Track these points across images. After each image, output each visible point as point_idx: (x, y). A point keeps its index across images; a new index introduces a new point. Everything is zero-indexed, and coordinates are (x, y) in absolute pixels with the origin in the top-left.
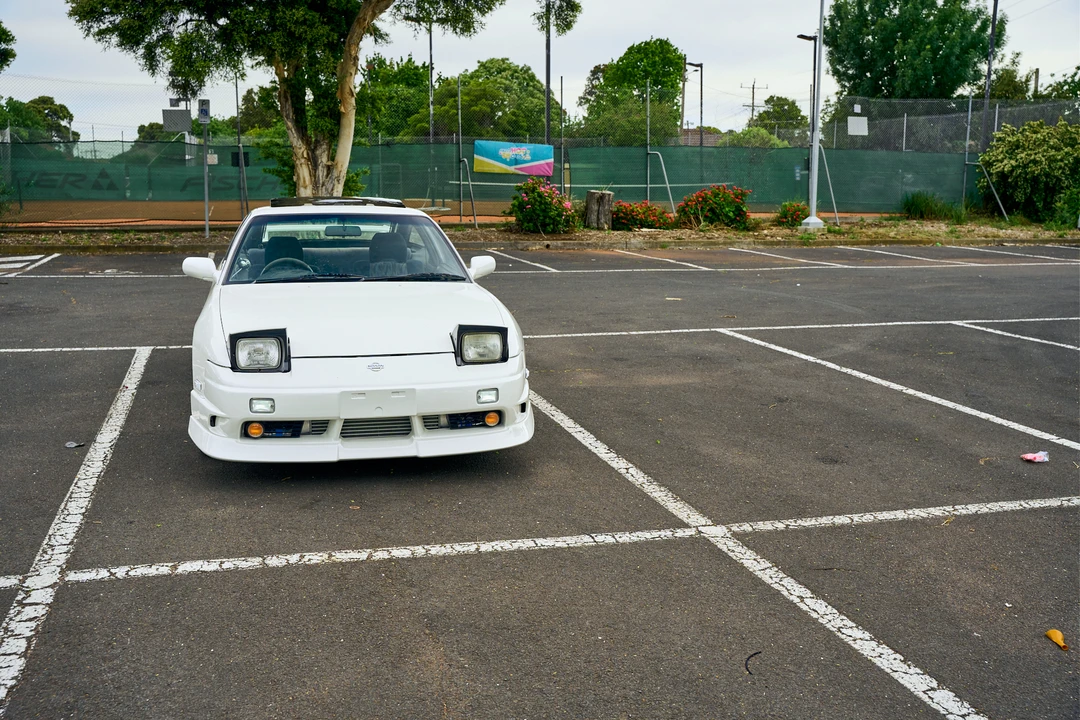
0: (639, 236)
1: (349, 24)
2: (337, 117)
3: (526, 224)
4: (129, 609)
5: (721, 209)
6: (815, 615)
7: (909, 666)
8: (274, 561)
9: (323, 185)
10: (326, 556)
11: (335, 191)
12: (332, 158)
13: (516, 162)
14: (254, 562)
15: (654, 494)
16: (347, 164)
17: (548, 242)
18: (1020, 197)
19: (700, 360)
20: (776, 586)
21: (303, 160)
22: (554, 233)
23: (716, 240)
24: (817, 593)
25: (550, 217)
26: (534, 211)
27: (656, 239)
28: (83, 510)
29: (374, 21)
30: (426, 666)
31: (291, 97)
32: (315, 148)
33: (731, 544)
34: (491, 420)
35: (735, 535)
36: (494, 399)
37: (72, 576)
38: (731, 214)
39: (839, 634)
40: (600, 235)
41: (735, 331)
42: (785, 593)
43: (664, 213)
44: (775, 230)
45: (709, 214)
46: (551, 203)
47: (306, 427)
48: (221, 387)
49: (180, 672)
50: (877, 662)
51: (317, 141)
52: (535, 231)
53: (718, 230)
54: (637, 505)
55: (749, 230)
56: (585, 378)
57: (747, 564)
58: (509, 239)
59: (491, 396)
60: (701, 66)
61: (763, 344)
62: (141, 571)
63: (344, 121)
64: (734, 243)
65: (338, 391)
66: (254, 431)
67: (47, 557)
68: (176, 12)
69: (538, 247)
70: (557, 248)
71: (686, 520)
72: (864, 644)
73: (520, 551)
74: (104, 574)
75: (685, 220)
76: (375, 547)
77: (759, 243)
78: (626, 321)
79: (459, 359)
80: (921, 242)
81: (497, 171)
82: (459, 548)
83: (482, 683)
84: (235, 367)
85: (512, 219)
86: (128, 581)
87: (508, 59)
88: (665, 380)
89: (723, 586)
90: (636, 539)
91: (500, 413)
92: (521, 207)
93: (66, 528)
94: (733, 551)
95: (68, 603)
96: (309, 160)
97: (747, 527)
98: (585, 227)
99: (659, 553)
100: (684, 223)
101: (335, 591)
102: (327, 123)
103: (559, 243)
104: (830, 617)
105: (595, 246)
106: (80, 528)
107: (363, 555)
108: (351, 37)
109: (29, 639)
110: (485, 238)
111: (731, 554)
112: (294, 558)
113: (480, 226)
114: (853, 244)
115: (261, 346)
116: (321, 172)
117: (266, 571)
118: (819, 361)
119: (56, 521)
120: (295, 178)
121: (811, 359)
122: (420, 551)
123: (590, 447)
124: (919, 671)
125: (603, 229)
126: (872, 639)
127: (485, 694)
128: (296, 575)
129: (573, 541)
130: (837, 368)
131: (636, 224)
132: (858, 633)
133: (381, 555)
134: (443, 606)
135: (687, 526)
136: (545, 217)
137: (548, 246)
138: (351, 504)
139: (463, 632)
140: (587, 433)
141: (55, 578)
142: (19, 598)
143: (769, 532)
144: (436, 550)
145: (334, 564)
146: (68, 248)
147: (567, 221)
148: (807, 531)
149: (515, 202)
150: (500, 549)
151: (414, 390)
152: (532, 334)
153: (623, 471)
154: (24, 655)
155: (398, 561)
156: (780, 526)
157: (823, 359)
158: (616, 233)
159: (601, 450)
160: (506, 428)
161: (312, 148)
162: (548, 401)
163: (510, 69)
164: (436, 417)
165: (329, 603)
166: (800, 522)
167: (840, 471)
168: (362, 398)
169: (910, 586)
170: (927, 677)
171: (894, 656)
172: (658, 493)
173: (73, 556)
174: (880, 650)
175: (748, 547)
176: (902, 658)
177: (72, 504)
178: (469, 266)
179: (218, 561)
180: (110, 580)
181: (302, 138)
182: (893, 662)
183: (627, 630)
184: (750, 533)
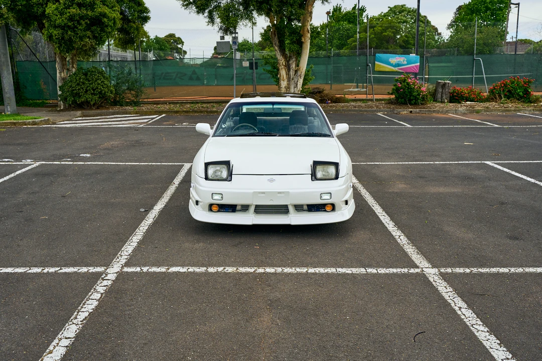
0: (463, 107)
2: (300, 44)
3: (400, 100)
4: (144, 285)
5: (515, 91)
6: (463, 317)
7: (501, 347)
8: (211, 270)
9: (293, 79)
10: (235, 269)
11: (298, 82)
12: (298, 65)
13: (398, 65)
14: (203, 269)
15: (408, 250)
16: (305, 68)
17: (412, 110)
19: (467, 179)
20: (450, 301)
21: (283, 67)
22: (415, 104)
23: (509, 109)
24: (470, 306)
25: (413, 96)
26: (404, 92)
28: (139, 240)
30: (261, 322)
31: (278, 34)
32: (289, 60)
33: (436, 278)
34: (328, 208)
36: (329, 198)
37: (126, 269)
38: (521, 94)
39: (471, 328)
40: (442, 105)
41: (495, 163)
42: (453, 305)
43: (480, 93)
45: (508, 94)
46: (414, 88)
47: (238, 208)
48: (200, 188)
49: (156, 314)
50: (484, 343)
51: (290, 57)
52: (405, 104)
53: (512, 103)
54: (396, 255)
55: (531, 103)
56: (400, 186)
57: (440, 288)
58: (390, 108)
59: (327, 197)
60: (518, 4)
61: (508, 171)
62: (154, 269)
63: (304, 46)
64: (521, 110)
65: (252, 191)
66: (215, 208)
67: (118, 260)
69: (405, 112)
70: (416, 113)
71: (418, 264)
72: (482, 333)
73: (327, 274)
74: (138, 269)
75: (493, 96)
76: (259, 266)
77: (536, 110)
78: (436, 156)
79: (313, 177)
81: (387, 70)
82: (298, 270)
83: (284, 332)
84: (207, 178)
85: (393, 96)
86: (148, 273)
87: (405, 5)
88: (442, 190)
89: (422, 299)
90: (387, 272)
91: (333, 205)
92: (398, 90)
93: (129, 248)
94: (436, 282)
95: (121, 281)
96: (285, 66)
97: (449, 270)
98: (434, 101)
99: (396, 280)
100: (492, 99)
101: (234, 285)
102: (295, 47)
103: (418, 110)
104: (470, 319)
105: (438, 112)
106: (135, 248)
107: (252, 270)
109: (102, 294)
110: (377, 107)
111: (434, 283)
112: (220, 269)
113: (377, 100)
115: (219, 168)
117: (207, 274)
118: (537, 182)
119: (126, 244)
120: (279, 76)
121: (533, 180)
122: (279, 270)
123: (385, 223)
124: (505, 349)
125: (444, 102)
126: (488, 332)
127: (283, 337)
128: (219, 276)
129: (355, 270)
131: (463, 99)
132: (482, 328)
133: (261, 270)
134: (280, 296)
135: (417, 267)
136: (411, 96)
137: (411, 112)
138: (255, 245)
139: (284, 309)
140: (387, 216)
141: (118, 269)
142: (103, 276)
143: (461, 273)
144: (287, 270)
145: (238, 273)
146: (169, 111)
147: (423, 98)
148: (481, 274)
149: (395, 88)
150: (318, 272)
151: (289, 192)
152: (382, 162)
153: (397, 237)
154: (98, 300)
155: (268, 274)
156: (468, 271)
158: (451, 104)
159: (390, 226)
160: (336, 212)
161: (288, 59)
162: (374, 199)
163: (405, 11)
164: (302, 206)
165: (229, 291)
166: (480, 270)
167: (517, 244)
168: (263, 195)
169: (524, 307)
170: (508, 353)
171: (496, 341)
172: (410, 250)
173: (128, 260)
174: (489, 337)
175: (445, 281)
176: (499, 342)
177: (135, 238)
178: (334, 128)
179: (187, 268)
180: (140, 273)
181: (283, 56)
182: (493, 343)
183: (363, 315)
184: (450, 273)
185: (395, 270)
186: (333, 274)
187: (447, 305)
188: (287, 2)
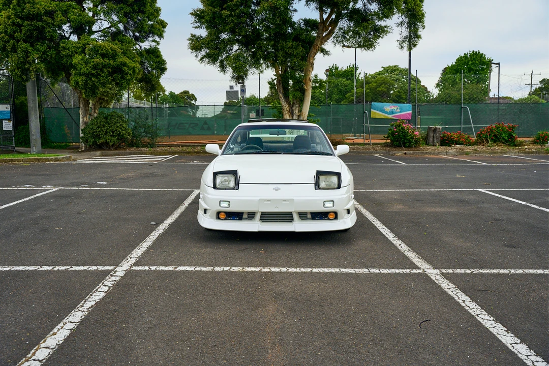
0: (453, 149)
1: (310, 48)
2: (303, 92)
3: (395, 143)
4: (151, 281)
5: (501, 135)
6: (467, 308)
7: (508, 333)
8: (217, 269)
10: (241, 269)
12: (300, 111)
13: (392, 113)
14: (210, 269)
15: (409, 255)
16: (307, 113)
17: (406, 151)
19: (462, 202)
20: (453, 295)
21: (287, 112)
22: (409, 147)
23: (496, 151)
24: (473, 299)
25: (407, 139)
26: (399, 136)
27: (463, 150)
28: (148, 246)
29: (322, 46)
30: (266, 311)
31: (282, 83)
32: (293, 106)
33: (438, 277)
34: (331, 216)
35: (442, 274)
36: (332, 206)
37: (134, 268)
38: (506, 138)
39: (477, 317)
40: (434, 148)
41: (487, 190)
42: (456, 298)
43: (468, 137)
44: (531, 146)
45: (494, 138)
46: (408, 132)
47: (245, 216)
48: (209, 196)
49: (162, 304)
50: (491, 330)
51: (293, 103)
52: (399, 146)
53: (498, 146)
54: (398, 259)
55: (516, 146)
56: (398, 207)
57: (442, 285)
58: (386, 150)
59: (330, 204)
60: (499, 64)
61: (500, 196)
62: (162, 268)
63: (306, 93)
64: (507, 152)
65: (258, 198)
66: (222, 216)
67: (127, 261)
68: (232, 46)
69: (400, 154)
70: (410, 154)
71: (419, 266)
72: (488, 321)
73: (331, 273)
74: (147, 268)
76: (264, 267)
77: (522, 153)
78: (430, 185)
79: (317, 187)
81: (382, 117)
82: (303, 270)
83: (289, 319)
84: (215, 187)
85: (388, 141)
86: (155, 271)
87: (398, 66)
88: (438, 210)
89: (425, 293)
90: (390, 272)
91: (336, 213)
92: (393, 134)
93: (138, 252)
94: (438, 280)
95: (129, 277)
96: (289, 111)
97: (450, 271)
98: (426, 144)
99: (399, 278)
100: (480, 143)
101: (239, 281)
102: (298, 94)
103: (412, 152)
104: (475, 310)
105: (430, 153)
106: (144, 252)
107: (258, 269)
108: (311, 54)
109: (110, 287)
110: (374, 149)
111: (436, 281)
112: (227, 269)
113: (373, 144)
115: (226, 178)
117: (213, 272)
118: (528, 204)
119: (136, 249)
121: (524, 203)
122: (284, 270)
123: (386, 235)
124: (512, 335)
125: (436, 146)
126: (493, 320)
127: (288, 323)
128: (225, 274)
129: (358, 271)
130: (538, 207)
131: (453, 143)
132: (487, 317)
133: (266, 270)
134: (285, 290)
135: (419, 268)
136: (405, 139)
137: (405, 153)
138: (261, 250)
139: (289, 300)
140: (387, 229)
141: (127, 268)
142: (112, 273)
143: (462, 274)
144: (292, 270)
145: (244, 272)
146: (182, 152)
147: (416, 141)
148: (482, 274)
149: (390, 131)
150: (322, 271)
151: (293, 199)
152: (380, 189)
153: (398, 245)
154: (106, 292)
155: (272, 272)
156: (468, 271)
157: (530, 204)
158: (442, 147)
159: (391, 236)
160: (338, 221)
161: (291, 106)
162: (374, 216)
163: (398, 70)
164: (306, 213)
165: (235, 285)
166: (481, 271)
167: (514, 251)
168: (269, 202)
169: (528, 301)
170: (516, 338)
171: (502, 328)
172: (411, 255)
173: (138, 261)
174: (496, 325)
175: (447, 279)
176: (506, 329)
177: (145, 244)
178: (336, 149)
179: (194, 267)
180: (148, 271)
181: (287, 102)
182: (500, 330)
183: (367, 306)
184: (451, 273)
185: (397, 271)
186: (336, 273)
187: (450, 298)
188: (291, 53)
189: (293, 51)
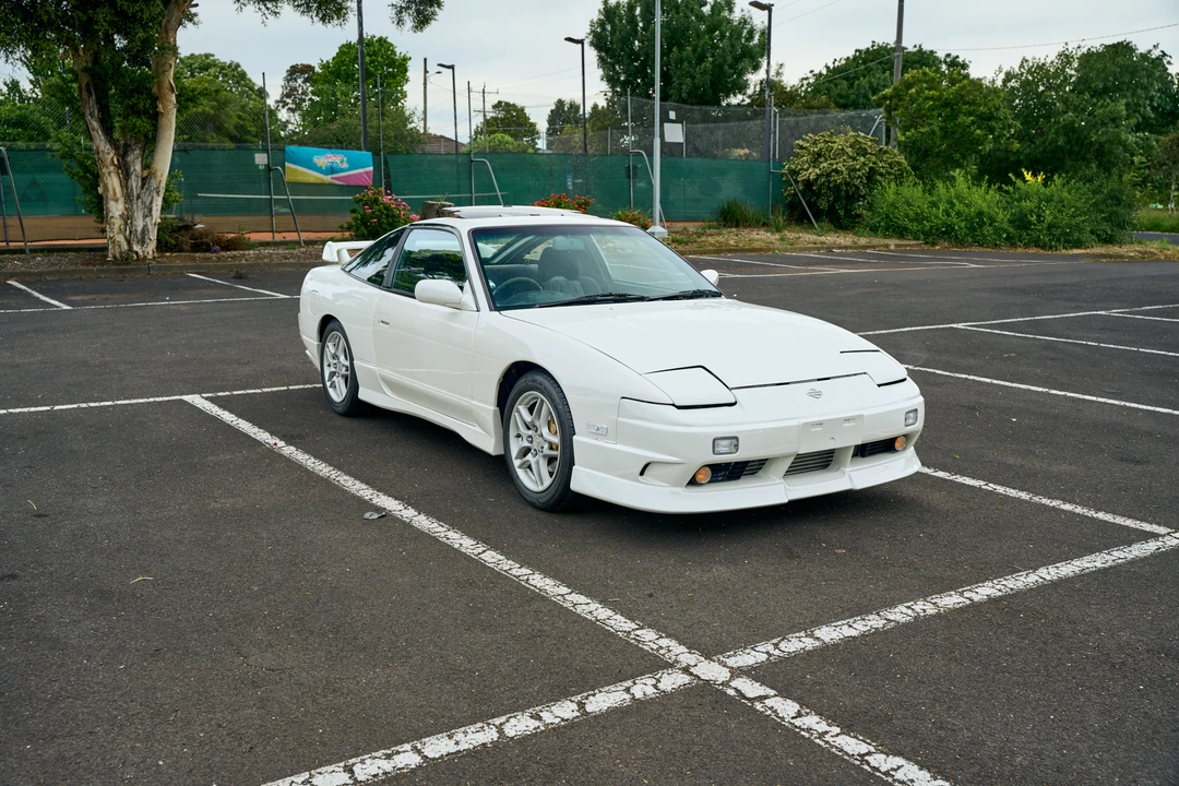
2: (155, 117)
9: (138, 197)
11: (154, 204)
12: (146, 166)
13: (332, 170)
16: (167, 173)
18: (823, 204)
21: (112, 168)
26: (382, 225)
31: (95, 91)
32: (126, 153)
34: (898, 444)
36: (914, 421)
37: (732, 661)
46: (400, 216)
51: (127, 145)
59: (913, 418)
60: (452, 67)
63: (163, 121)
66: (704, 476)
67: (649, 644)
74: (758, 654)
80: (761, 250)
81: (312, 180)
86: (802, 658)
87: (213, 55)
91: (906, 437)
92: (365, 220)
93: (598, 612)
96: (119, 167)
102: (145, 123)
106: (610, 609)
109: (847, 735)
114: (702, 253)
116: (135, 183)
119: (565, 604)
120: (100, 190)
138: (827, 548)
142: (730, 692)
149: (355, 215)
151: (861, 416)
160: (908, 452)
161: (123, 152)
163: (215, 66)
168: (820, 429)
181: (110, 142)
188: (134, 15)
189: (142, 10)
